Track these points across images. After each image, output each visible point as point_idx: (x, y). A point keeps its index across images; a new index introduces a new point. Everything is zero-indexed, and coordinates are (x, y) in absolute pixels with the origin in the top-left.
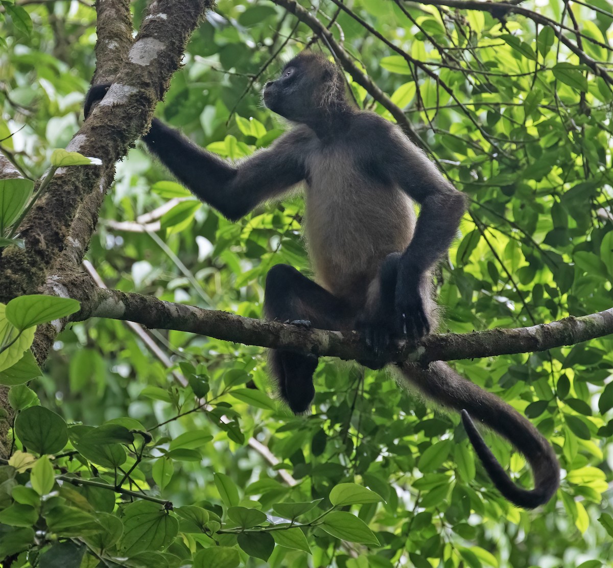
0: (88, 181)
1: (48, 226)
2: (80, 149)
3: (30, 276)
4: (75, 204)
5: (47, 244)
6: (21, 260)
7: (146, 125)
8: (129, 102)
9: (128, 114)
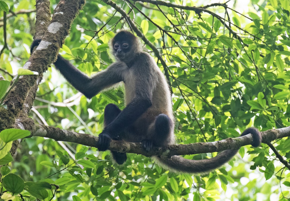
0: (32, 81)
1: (16, 100)
2: (28, 68)
3: (9, 120)
4: (27, 91)
5: (15, 107)
6: (5, 114)
7: (55, 58)
8: (48, 48)
9: (48, 53)
